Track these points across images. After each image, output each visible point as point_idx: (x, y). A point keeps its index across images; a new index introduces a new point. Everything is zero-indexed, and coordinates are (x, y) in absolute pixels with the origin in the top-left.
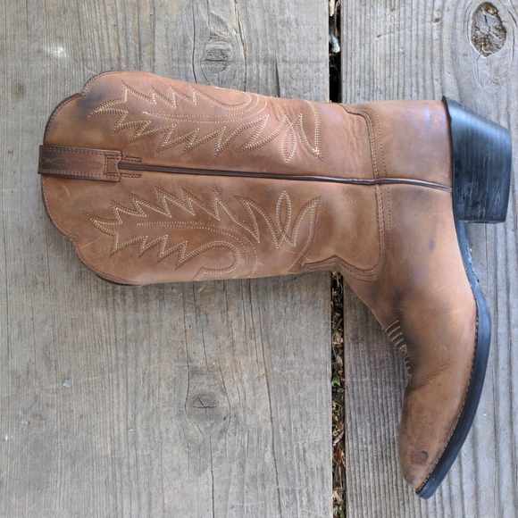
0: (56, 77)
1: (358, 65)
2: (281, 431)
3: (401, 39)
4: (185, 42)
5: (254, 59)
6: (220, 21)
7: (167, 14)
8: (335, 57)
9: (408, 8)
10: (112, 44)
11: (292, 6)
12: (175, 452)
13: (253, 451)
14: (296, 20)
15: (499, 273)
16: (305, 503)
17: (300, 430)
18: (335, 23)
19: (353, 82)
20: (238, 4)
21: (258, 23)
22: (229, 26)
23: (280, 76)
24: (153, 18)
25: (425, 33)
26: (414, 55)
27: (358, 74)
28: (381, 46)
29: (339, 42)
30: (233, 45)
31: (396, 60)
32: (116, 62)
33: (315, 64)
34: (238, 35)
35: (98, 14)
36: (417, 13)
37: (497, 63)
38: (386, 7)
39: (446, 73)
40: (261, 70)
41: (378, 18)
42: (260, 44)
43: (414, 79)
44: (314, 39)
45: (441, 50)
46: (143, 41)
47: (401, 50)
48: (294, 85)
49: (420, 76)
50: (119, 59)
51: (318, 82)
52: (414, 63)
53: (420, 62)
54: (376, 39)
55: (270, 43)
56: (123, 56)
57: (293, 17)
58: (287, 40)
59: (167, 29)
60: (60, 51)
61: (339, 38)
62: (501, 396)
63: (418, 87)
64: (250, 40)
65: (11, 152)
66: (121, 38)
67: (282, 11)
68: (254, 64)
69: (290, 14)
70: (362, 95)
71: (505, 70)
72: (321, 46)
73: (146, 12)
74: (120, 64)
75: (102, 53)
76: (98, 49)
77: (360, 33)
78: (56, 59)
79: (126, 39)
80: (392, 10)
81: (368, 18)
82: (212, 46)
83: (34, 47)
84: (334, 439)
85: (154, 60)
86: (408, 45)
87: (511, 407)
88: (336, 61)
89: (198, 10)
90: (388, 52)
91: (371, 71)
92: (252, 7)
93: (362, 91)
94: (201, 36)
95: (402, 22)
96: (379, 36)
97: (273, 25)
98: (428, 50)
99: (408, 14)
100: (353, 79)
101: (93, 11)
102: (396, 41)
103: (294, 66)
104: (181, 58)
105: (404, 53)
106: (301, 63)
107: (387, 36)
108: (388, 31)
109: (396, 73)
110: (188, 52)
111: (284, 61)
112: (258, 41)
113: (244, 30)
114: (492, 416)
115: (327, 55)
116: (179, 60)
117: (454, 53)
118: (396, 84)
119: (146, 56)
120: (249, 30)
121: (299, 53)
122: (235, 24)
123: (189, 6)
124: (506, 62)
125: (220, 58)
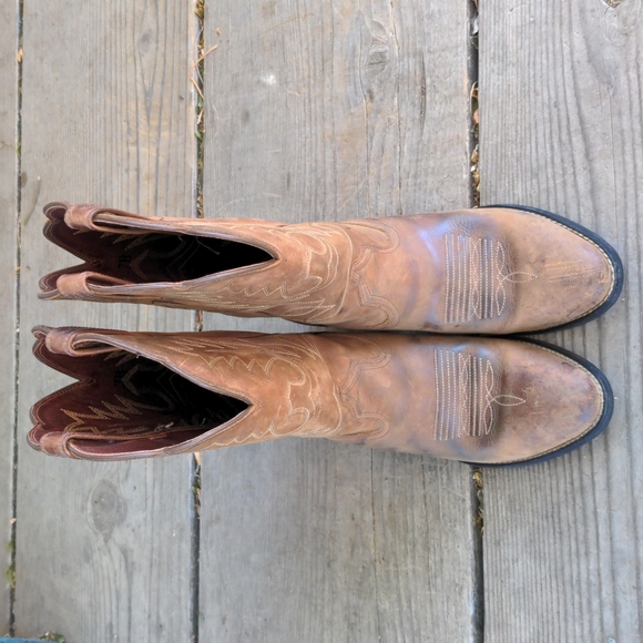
1: (492, 42)
3: (532, 8)
4: (354, 51)
5: (406, 55)
6: (381, 27)
7: (342, 30)
10: (305, 66)
14: (439, 11)
15: (629, 241)
16: (445, 481)
19: (488, 60)
20: (394, 9)
21: (409, 23)
22: (387, 29)
23: (426, 67)
24: (333, 35)
26: (544, 21)
27: (492, 51)
28: (512, 19)
30: (389, 46)
31: (527, 30)
32: (307, 80)
33: (454, 50)
34: (394, 36)
35: (296, 42)
37: (625, 12)
39: (575, 34)
40: (411, 64)
42: (411, 40)
43: (544, 46)
44: (454, 26)
45: (570, 11)
46: (325, 58)
47: (532, 19)
48: (436, 73)
49: (550, 41)
50: (309, 77)
51: (457, 66)
52: (543, 29)
53: (550, 27)
54: (509, 13)
55: (418, 38)
56: (312, 74)
57: (436, 9)
58: (432, 31)
59: (342, 43)
60: (271, 79)
62: (633, 377)
63: (547, 53)
64: (403, 39)
65: (240, 169)
66: (310, 59)
67: (428, 5)
68: (406, 60)
69: (434, 7)
70: (496, 71)
71: (633, 18)
73: (328, 32)
74: (309, 81)
75: (298, 74)
76: (295, 72)
77: (495, 10)
78: (269, 86)
79: (314, 58)
82: (374, 50)
83: (255, 79)
85: (332, 72)
86: (538, 12)
88: (475, 39)
89: (363, 21)
90: (520, 24)
91: (505, 46)
92: (405, 7)
93: (496, 68)
94: (366, 44)
96: (511, 10)
97: (421, 20)
98: (557, 13)
100: (488, 57)
101: (293, 40)
102: (527, 11)
103: (437, 55)
104: (351, 66)
105: (534, 22)
106: (443, 50)
107: (519, 8)
109: (527, 43)
110: (356, 60)
111: (429, 52)
112: (409, 38)
113: (398, 30)
115: (468, 39)
116: (349, 69)
117: (582, 11)
118: (527, 54)
119: (327, 70)
120: (402, 30)
121: (441, 42)
122: (392, 26)
123: (357, 19)
124: (634, 9)
125: (379, 60)
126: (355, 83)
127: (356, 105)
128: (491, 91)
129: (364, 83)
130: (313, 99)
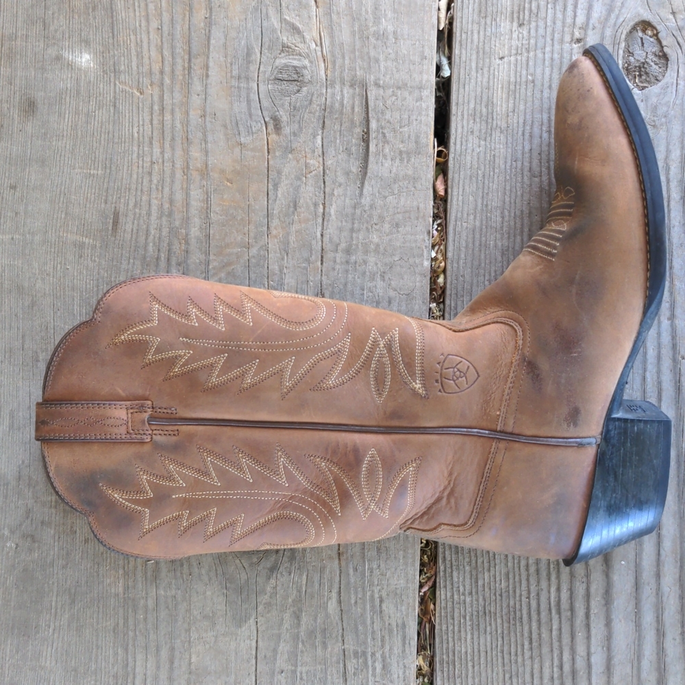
0: (78, 93)
1: (473, 94)
2: (351, 571)
3: (531, 63)
4: (248, 54)
5: (338, 81)
6: (295, 30)
7: (227, 17)
8: (443, 84)
9: (541, 24)
10: (153, 53)
11: (390, 15)
12: (209, 593)
13: (312, 597)
14: (395, 33)
15: (648, 375)
16: (378, 670)
17: (377, 572)
18: (446, 38)
19: (466, 116)
20: (321, 10)
21: (345, 36)
22: (308, 37)
23: (371, 104)
24: (209, 22)
25: (562, 57)
26: (546, 85)
27: (472, 106)
28: (503, 71)
29: (450, 64)
30: (311, 62)
31: (523, 90)
32: (158, 76)
33: (417, 91)
34: (319, 48)
35: (137, 14)
36: (553, 30)
37: (654, 100)
38: (512, 21)
40: (346, 95)
41: (502, 35)
42: (347, 62)
43: (545, 116)
44: (417, 59)
46: (194, 51)
47: (530, 77)
48: (388, 116)
50: (162, 72)
51: (420, 114)
52: (546, 94)
54: (498, 61)
55: (359, 61)
56: (167, 69)
57: (390, 28)
58: (381, 57)
59: (226, 37)
60: (85, 59)
61: (449, 58)
64: (333, 56)
65: (13, 187)
66: (165, 45)
67: (377, 20)
68: (338, 87)
69: (387, 25)
70: (476, 133)
71: (665, 109)
72: (425, 67)
73: (200, 15)
74: (162, 79)
75: (140, 64)
76: (134, 59)
77: (478, 53)
78: (80, 69)
79: (173, 48)
80: (520, 25)
81: (488, 34)
82: (283, 61)
83: (52, 52)
84: (421, 586)
85: (207, 76)
86: (539, 71)
87: (659, 554)
88: (444, 88)
89: (267, 14)
90: (512, 79)
91: (490, 103)
92: (338, 13)
93: (476, 128)
94: (270, 48)
95: (532, 41)
96: (501, 58)
97: (365, 38)
99: (541, 31)
100: (465, 113)
101: (131, 10)
102: (524, 66)
103: (390, 92)
104: (243, 75)
105: (533, 82)
106: (399, 88)
107: (513, 59)
108: (514, 52)
109: (522, 107)
110: (251, 68)
111: (377, 85)
112: (344, 58)
113: (326, 42)
114: (632, 565)
115: (433, 79)
116: (239, 78)
118: (521, 121)
119: (197, 71)
120: (332, 43)
121: (397, 76)
122: (315, 34)
123: (256, 9)
124: (666, 99)
125: (294, 78)
126: (249, 102)
127: (250, 131)
128: (469, 158)
129: (265, 103)
130: (168, 108)
